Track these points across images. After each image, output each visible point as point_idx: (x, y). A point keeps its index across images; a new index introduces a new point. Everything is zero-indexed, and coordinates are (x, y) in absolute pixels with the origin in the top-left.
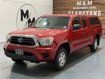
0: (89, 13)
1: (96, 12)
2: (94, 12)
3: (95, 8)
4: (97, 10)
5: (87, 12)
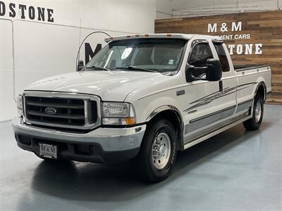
0: (235, 49)
1: (251, 45)
2: (247, 45)
3: (248, 36)
4: (253, 41)
5: (232, 46)
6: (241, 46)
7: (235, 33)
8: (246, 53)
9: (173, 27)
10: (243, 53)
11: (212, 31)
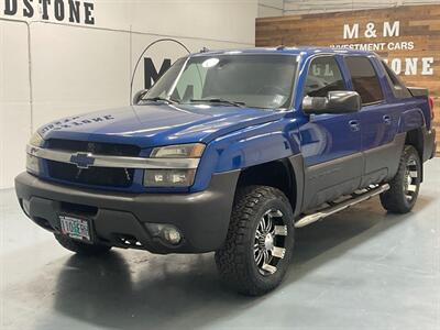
1: (415, 60)
4: (418, 53)
6: (399, 61)
7: (388, 39)
8: (407, 73)
9: (287, 30)
10: (402, 73)
11: (351, 37)
